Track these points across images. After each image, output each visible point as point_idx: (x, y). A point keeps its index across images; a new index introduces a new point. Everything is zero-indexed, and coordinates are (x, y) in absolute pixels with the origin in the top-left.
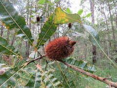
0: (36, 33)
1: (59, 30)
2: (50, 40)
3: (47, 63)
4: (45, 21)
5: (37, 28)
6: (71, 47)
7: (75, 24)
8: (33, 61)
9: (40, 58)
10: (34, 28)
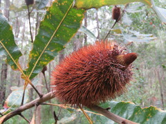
0: (24, 38)
1: (88, 28)
2: (62, 57)
3: (56, 119)
4: (48, 5)
5: (27, 25)
6: (123, 69)
7: (132, 9)
8: (19, 112)
9: (39, 103)
10: (18, 23)
